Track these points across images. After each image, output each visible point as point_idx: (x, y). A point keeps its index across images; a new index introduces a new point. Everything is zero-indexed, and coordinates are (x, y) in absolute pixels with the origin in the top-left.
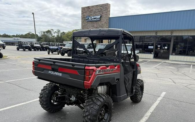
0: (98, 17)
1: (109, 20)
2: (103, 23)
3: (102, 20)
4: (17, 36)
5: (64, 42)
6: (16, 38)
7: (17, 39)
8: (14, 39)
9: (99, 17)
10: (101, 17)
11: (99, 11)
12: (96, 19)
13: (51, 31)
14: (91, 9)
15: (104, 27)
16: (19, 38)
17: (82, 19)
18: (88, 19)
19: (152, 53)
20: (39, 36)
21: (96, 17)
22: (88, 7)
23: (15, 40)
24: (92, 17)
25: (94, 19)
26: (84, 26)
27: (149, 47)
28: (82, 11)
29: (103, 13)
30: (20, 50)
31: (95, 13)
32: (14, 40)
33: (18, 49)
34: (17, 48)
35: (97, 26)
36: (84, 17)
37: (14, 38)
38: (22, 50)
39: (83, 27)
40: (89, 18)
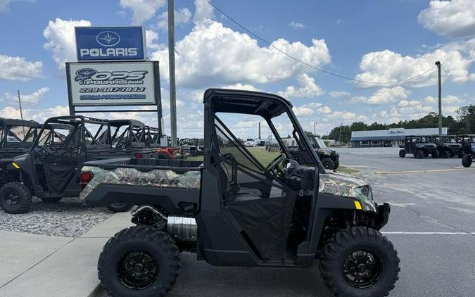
4: (400, 125)
16: (402, 129)
23: (393, 135)
30: (407, 155)
32: (390, 135)
33: (402, 154)
34: (400, 152)
37: (391, 130)
38: (412, 155)
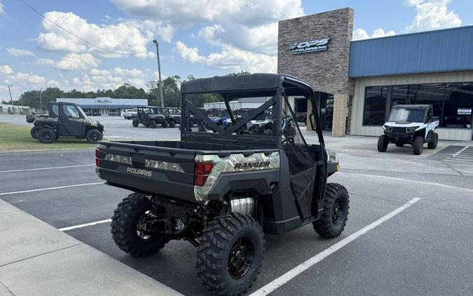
0: (321, 41)
1: (350, 48)
2: (336, 55)
3: (332, 49)
5: (205, 105)
6: (102, 99)
7: (106, 101)
8: (99, 101)
9: (325, 41)
10: (329, 41)
11: (324, 28)
12: (316, 48)
13: (175, 79)
14: (305, 24)
15: (337, 66)
16: (108, 99)
17: (279, 50)
18: (295, 49)
19: (469, 126)
20: (146, 92)
21: (317, 41)
22: (297, 19)
23: (101, 104)
24: (307, 43)
25: (311, 46)
26: (283, 65)
27: (460, 111)
28: (279, 31)
29: (335, 33)
31: (313, 33)
32: (98, 104)
35: (318, 64)
36: (285, 45)
37: (97, 98)
39: (281, 67)
40: (299, 46)
